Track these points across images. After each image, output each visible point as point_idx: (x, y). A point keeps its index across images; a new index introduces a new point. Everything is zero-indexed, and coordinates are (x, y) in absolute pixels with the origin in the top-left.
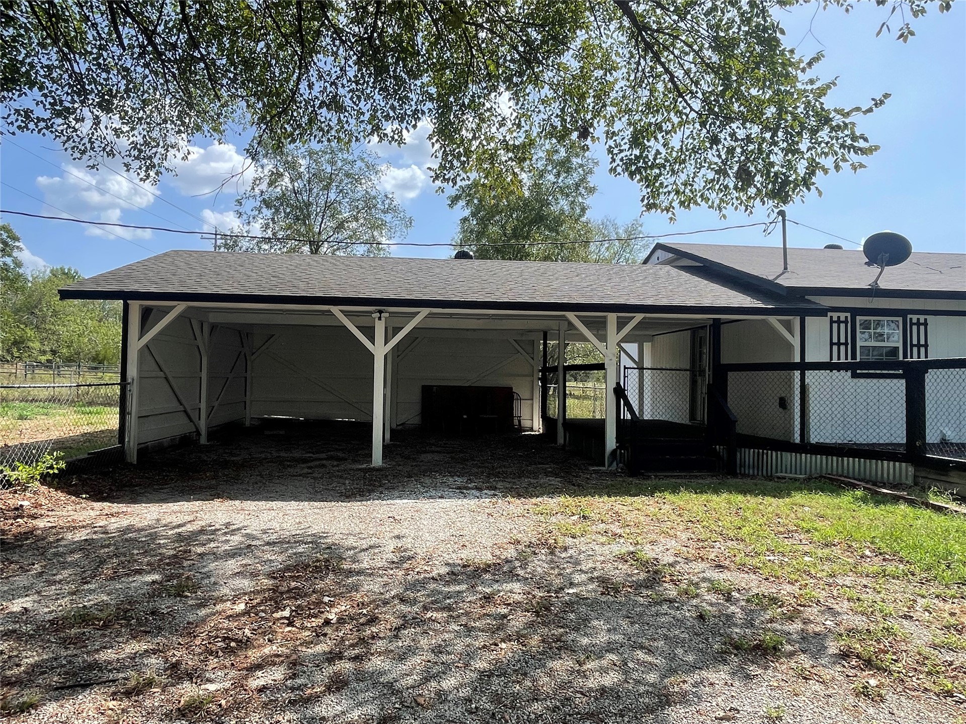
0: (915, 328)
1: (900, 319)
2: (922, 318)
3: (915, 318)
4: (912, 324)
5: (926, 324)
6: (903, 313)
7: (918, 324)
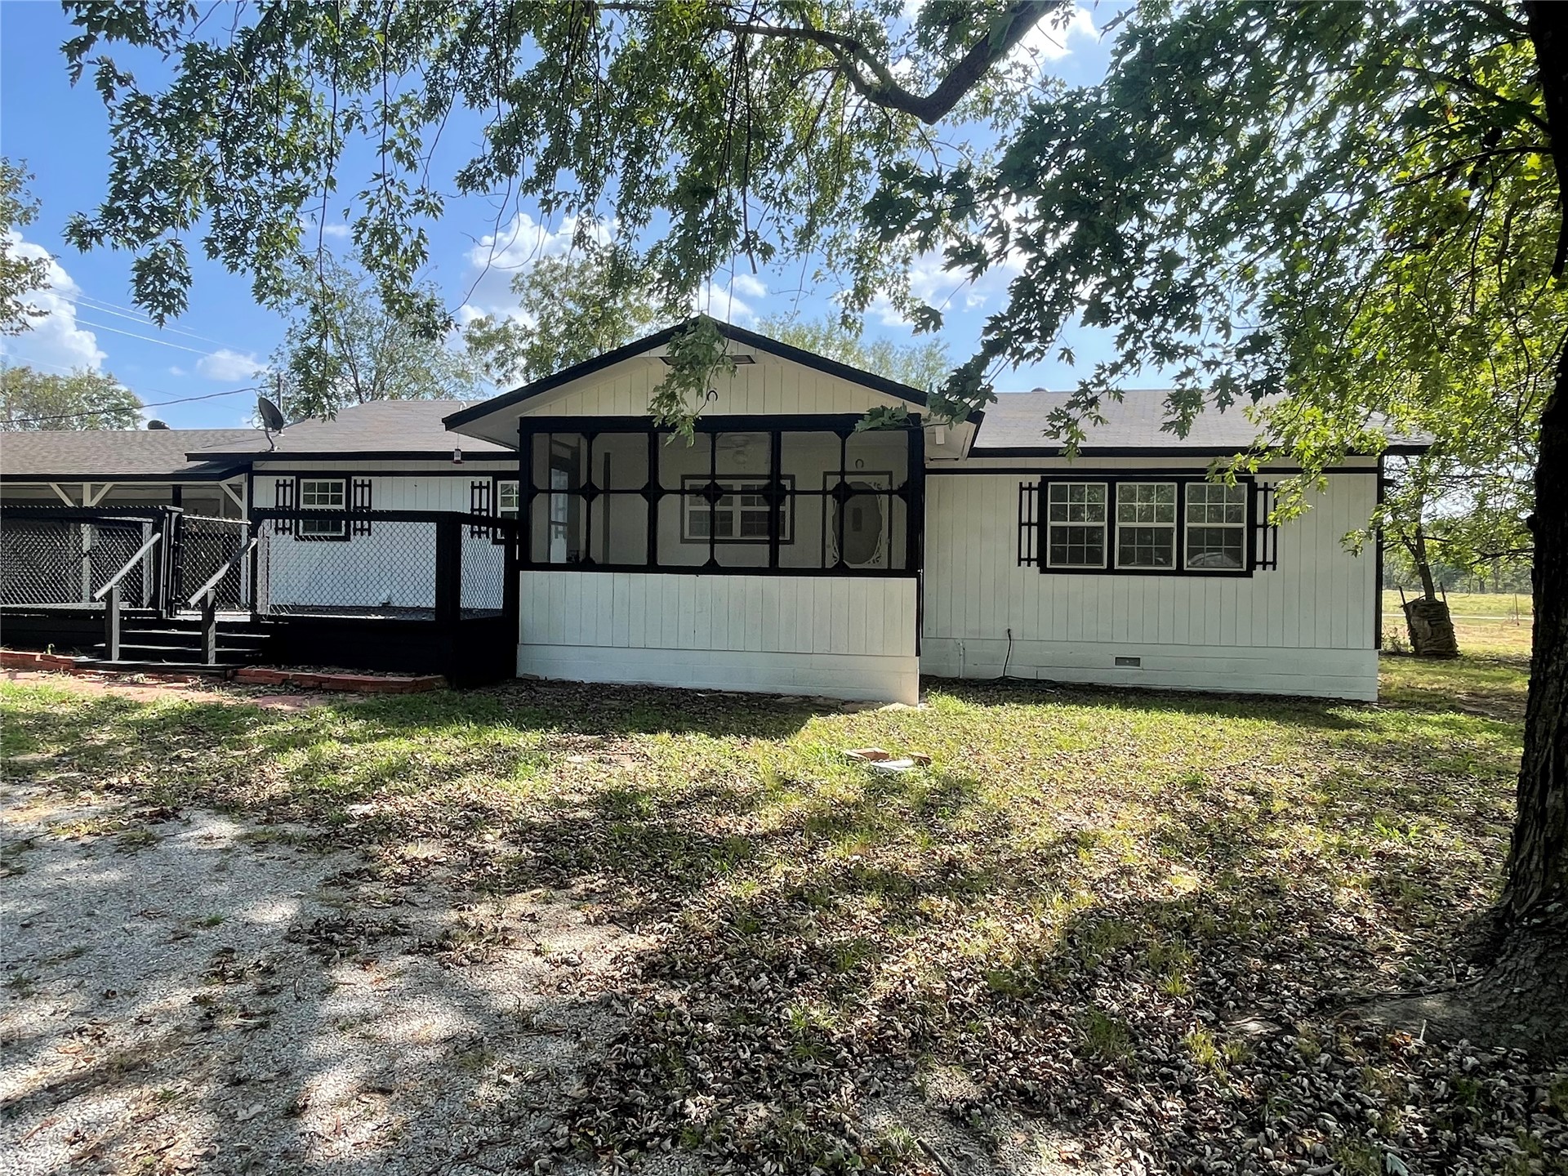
0: (359, 490)
1: (344, 481)
2: (366, 479)
3: (359, 479)
4: (356, 486)
5: (370, 486)
6: (347, 475)
7: (363, 486)
